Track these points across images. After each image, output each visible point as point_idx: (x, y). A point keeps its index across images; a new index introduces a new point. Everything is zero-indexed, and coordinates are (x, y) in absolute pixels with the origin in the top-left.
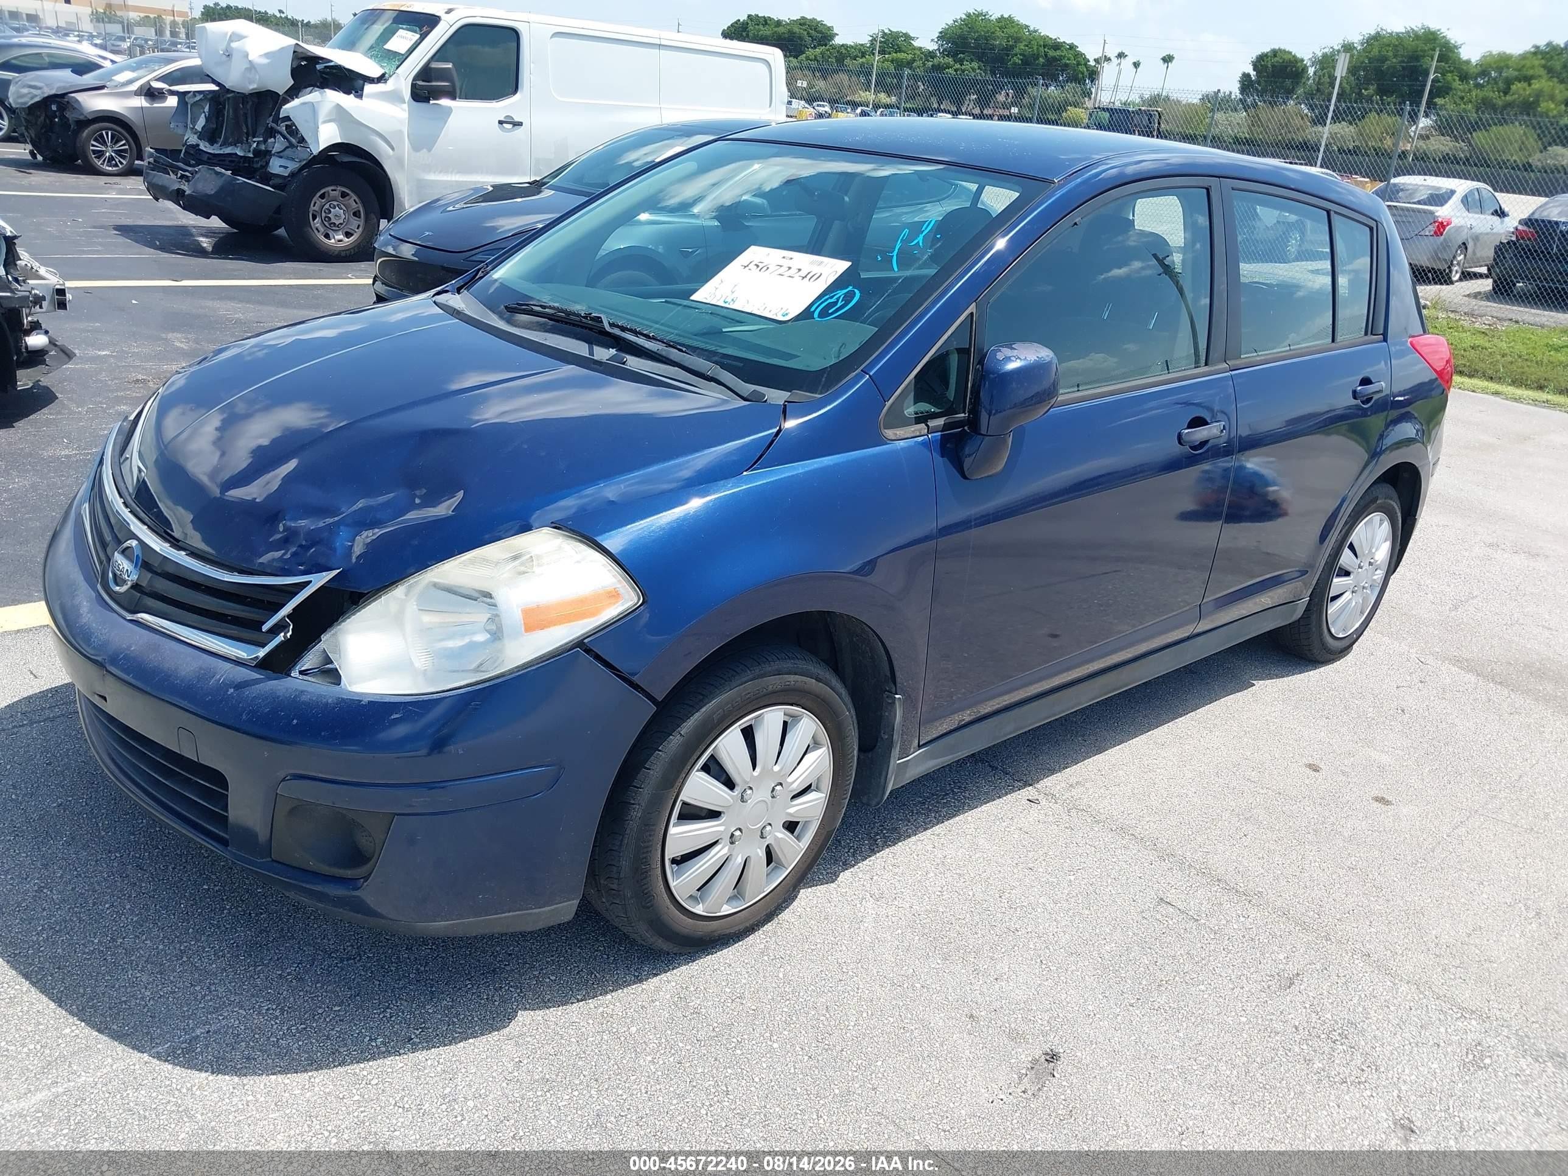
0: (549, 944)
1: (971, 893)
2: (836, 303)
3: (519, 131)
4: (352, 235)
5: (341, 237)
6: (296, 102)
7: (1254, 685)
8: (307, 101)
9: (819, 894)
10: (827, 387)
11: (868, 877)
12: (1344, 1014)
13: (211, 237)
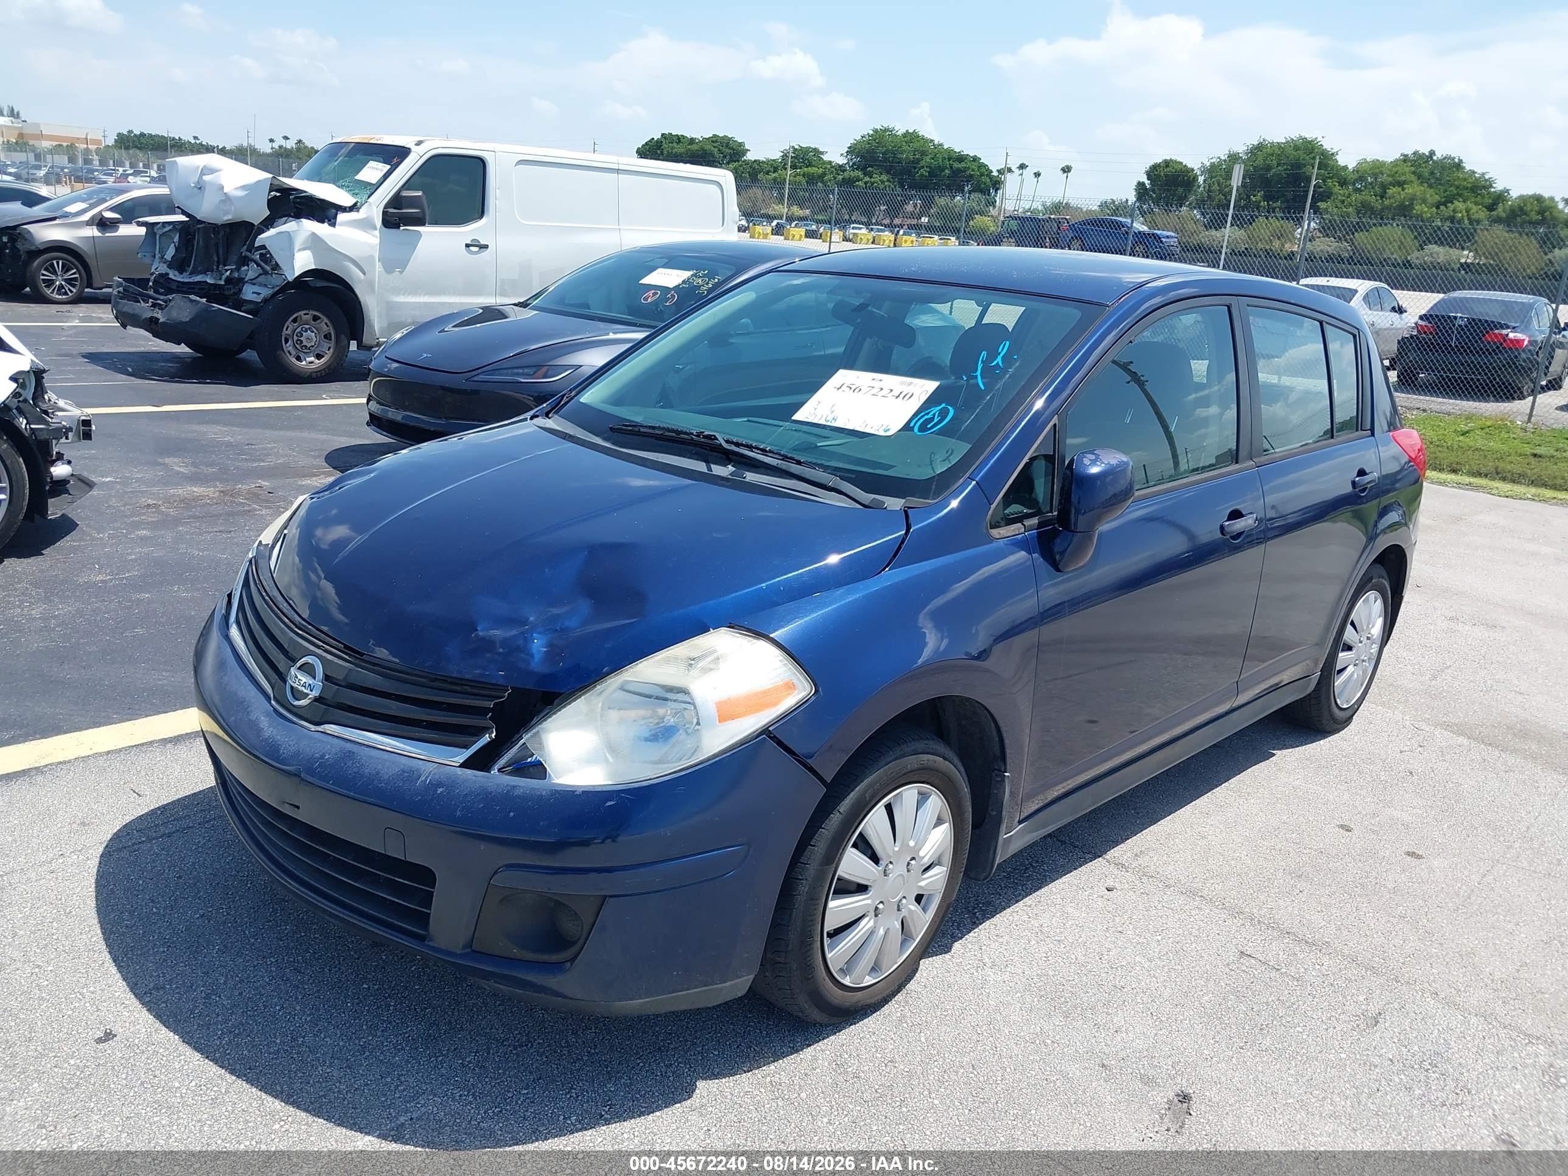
0: (703, 1022)
1: (1073, 957)
2: (932, 419)
3: (485, 254)
4: (323, 356)
5: (312, 359)
6: (272, 232)
7: (1274, 755)
8: (283, 230)
9: (937, 965)
10: (937, 494)
11: (977, 947)
12: (1429, 1046)
13: (177, 363)
